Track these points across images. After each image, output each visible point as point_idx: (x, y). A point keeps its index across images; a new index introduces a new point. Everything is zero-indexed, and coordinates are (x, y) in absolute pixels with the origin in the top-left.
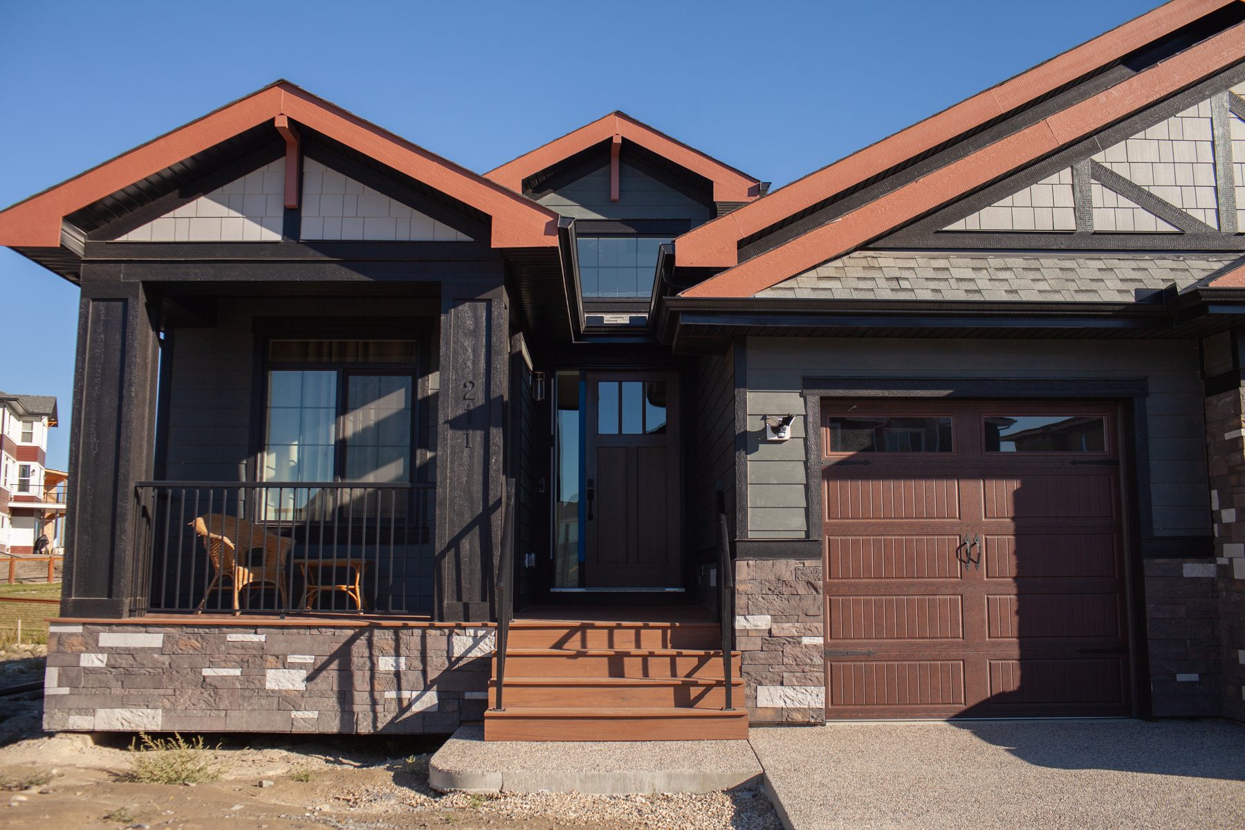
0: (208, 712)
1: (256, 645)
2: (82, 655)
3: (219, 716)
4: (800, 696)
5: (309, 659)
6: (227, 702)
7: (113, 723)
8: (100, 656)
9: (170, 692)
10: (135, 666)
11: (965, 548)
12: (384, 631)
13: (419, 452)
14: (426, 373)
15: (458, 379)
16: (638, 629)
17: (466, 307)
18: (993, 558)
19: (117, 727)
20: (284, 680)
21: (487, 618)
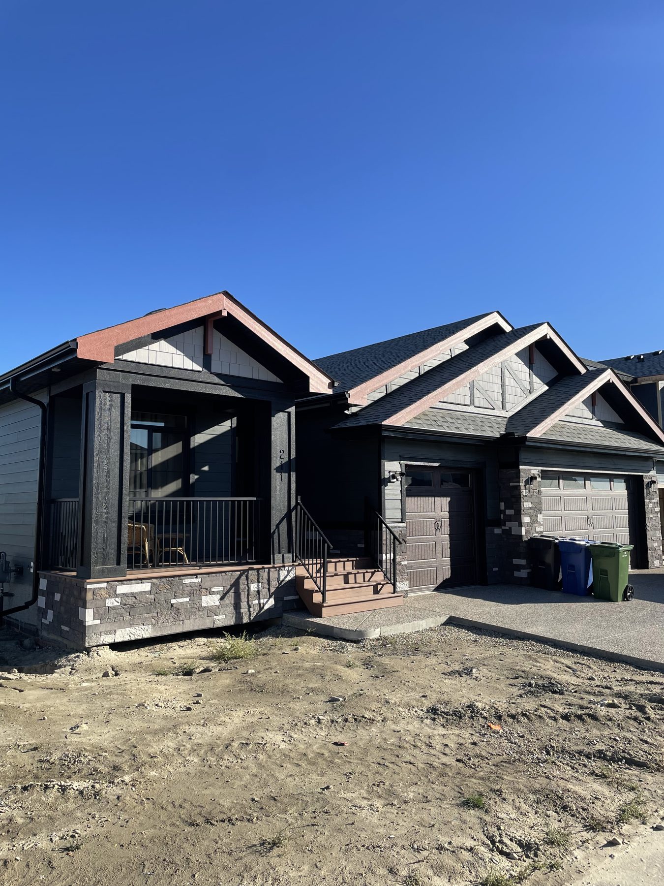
0: (174, 623)
1: (197, 584)
3: (180, 624)
4: (402, 586)
5: (221, 589)
7: (126, 636)
8: (117, 599)
11: (436, 524)
12: (253, 571)
13: (191, 475)
14: (194, 434)
15: (279, 449)
16: (344, 562)
17: (281, 414)
18: (443, 527)
19: (127, 638)
20: (210, 601)
21: (291, 561)
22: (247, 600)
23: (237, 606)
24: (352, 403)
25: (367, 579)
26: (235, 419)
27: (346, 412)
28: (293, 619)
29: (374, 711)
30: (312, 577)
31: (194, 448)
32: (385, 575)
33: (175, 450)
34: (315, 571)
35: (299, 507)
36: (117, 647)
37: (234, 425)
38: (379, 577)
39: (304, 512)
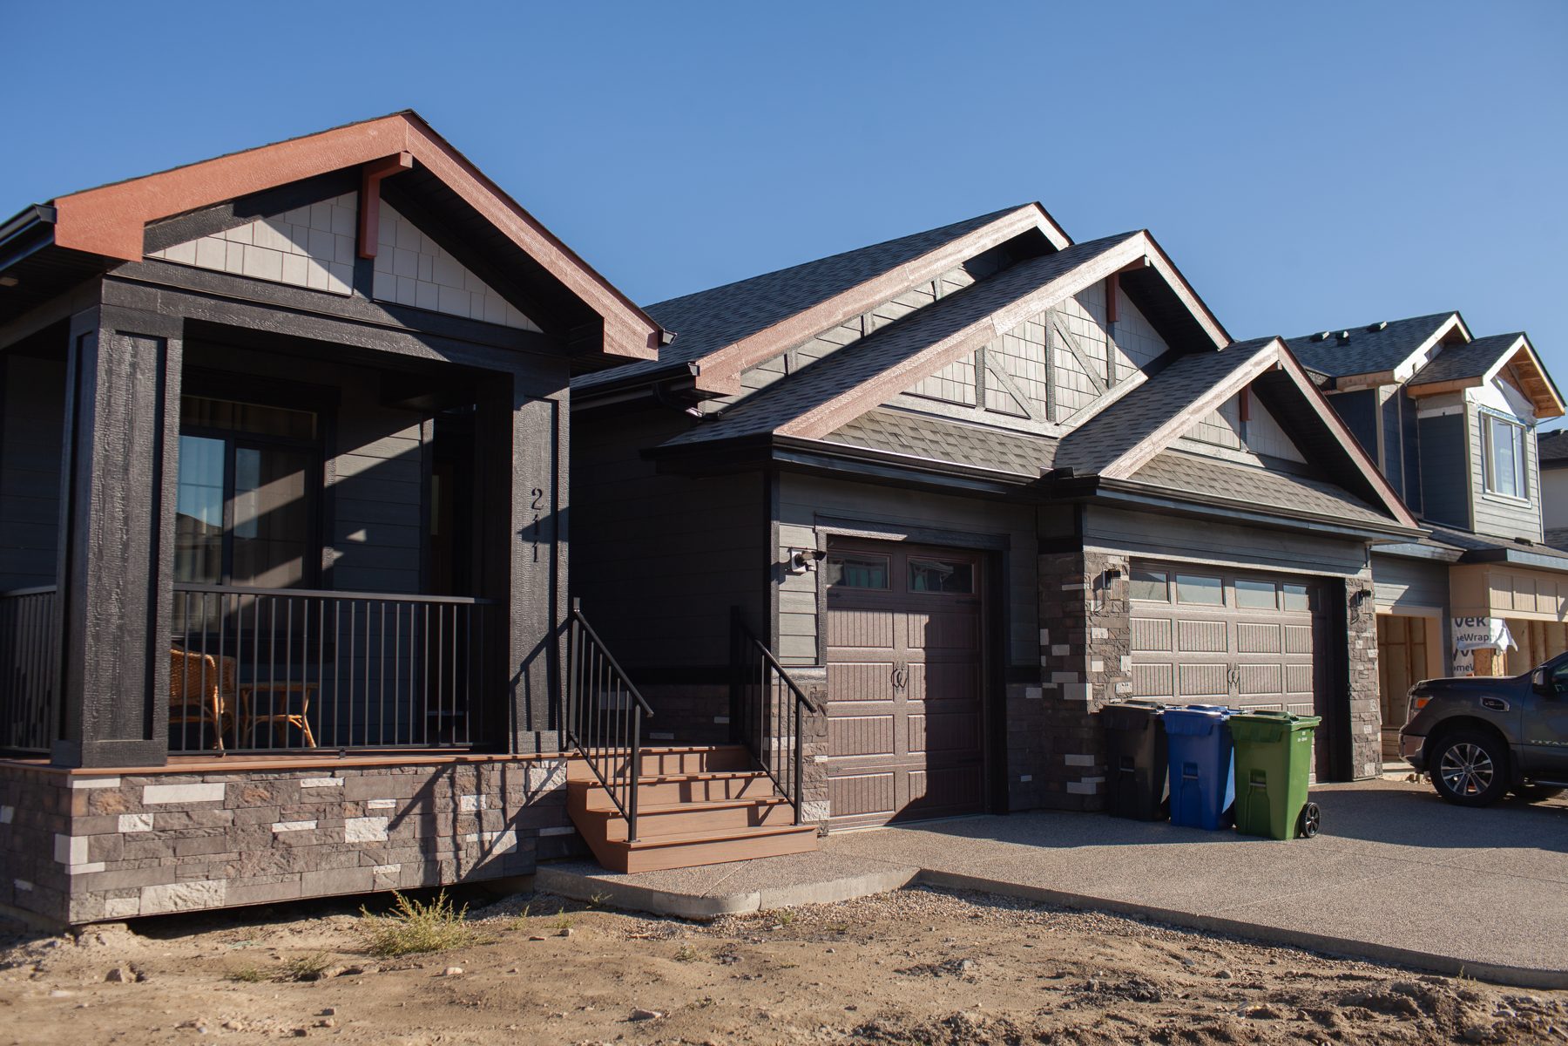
0: (281, 877)
1: (333, 791)
2: (121, 817)
3: (292, 880)
5: (390, 804)
6: (302, 863)
7: (165, 903)
8: (144, 817)
9: (235, 856)
10: (190, 827)
11: (896, 673)
12: (467, 767)
13: (326, 551)
14: (333, 455)
15: (530, 486)
16: (682, 754)
17: (535, 405)
18: (912, 683)
19: (169, 908)
20: (364, 830)
21: (556, 746)
22: (451, 833)
23: (428, 845)
24: (706, 389)
25: (734, 793)
26: (429, 424)
27: (692, 411)
28: (559, 877)
29: (732, 1033)
30: (604, 784)
31: (334, 487)
32: (777, 784)
33: (287, 489)
34: (611, 772)
35: (576, 623)
36: (142, 925)
37: (429, 437)
38: (762, 788)
39: (588, 633)
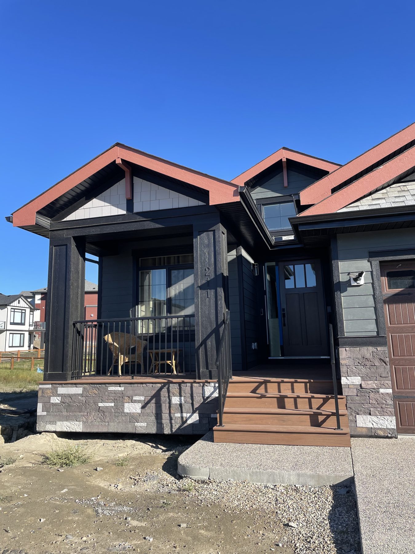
0: (101, 423)
1: (120, 392)
2: (51, 397)
3: (105, 425)
4: (381, 421)
5: (142, 398)
6: (108, 418)
7: (63, 428)
8: (58, 398)
9: (86, 414)
10: (71, 402)
12: (174, 384)
15: (203, 267)
16: (292, 383)
17: (204, 234)
19: (65, 430)
20: (132, 408)
22: (168, 412)
23: (158, 416)
25: (315, 406)
26: (239, 248)
37: (239, 253)
